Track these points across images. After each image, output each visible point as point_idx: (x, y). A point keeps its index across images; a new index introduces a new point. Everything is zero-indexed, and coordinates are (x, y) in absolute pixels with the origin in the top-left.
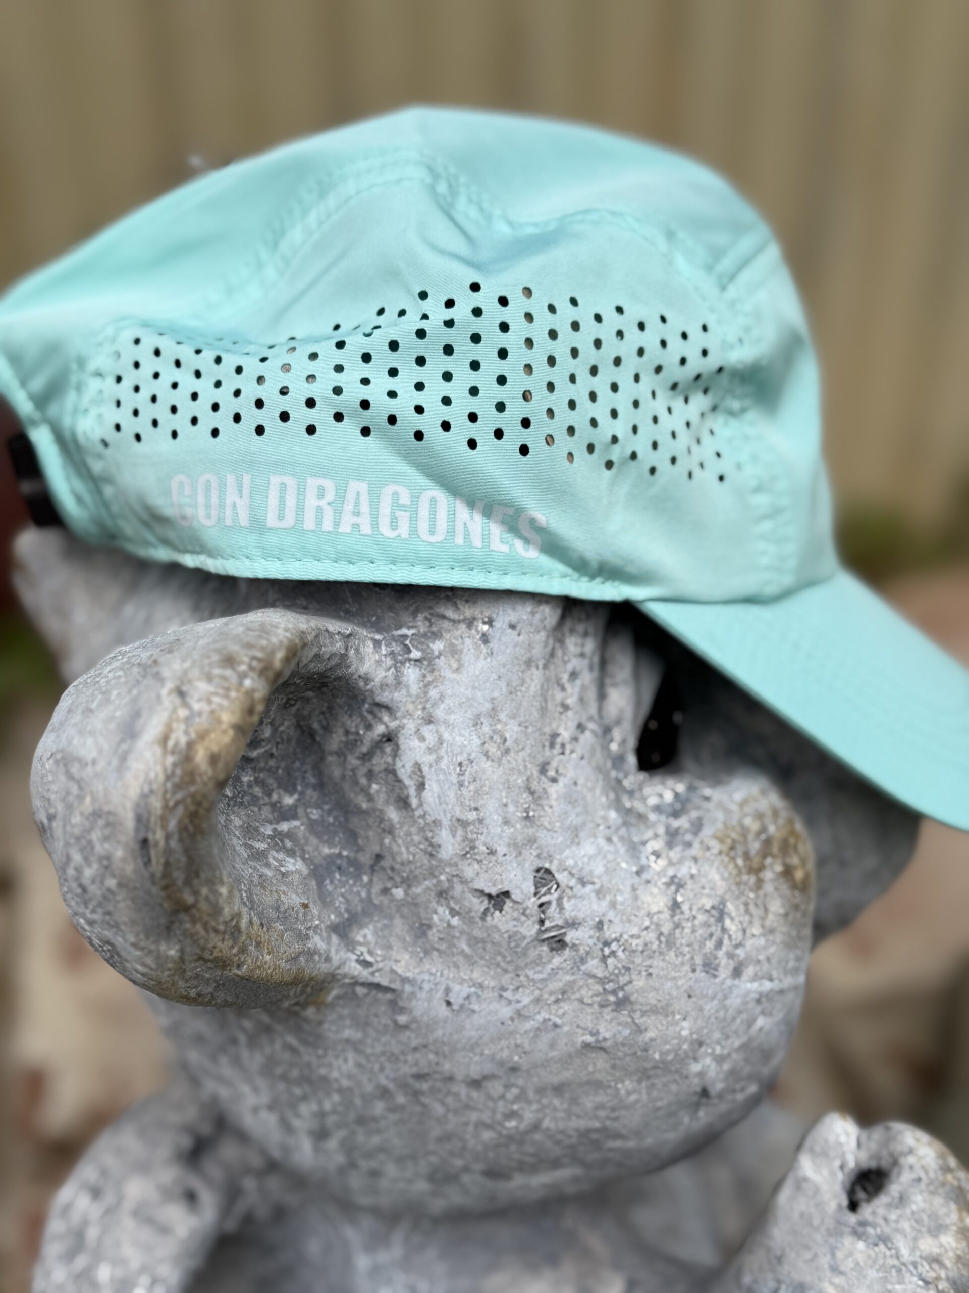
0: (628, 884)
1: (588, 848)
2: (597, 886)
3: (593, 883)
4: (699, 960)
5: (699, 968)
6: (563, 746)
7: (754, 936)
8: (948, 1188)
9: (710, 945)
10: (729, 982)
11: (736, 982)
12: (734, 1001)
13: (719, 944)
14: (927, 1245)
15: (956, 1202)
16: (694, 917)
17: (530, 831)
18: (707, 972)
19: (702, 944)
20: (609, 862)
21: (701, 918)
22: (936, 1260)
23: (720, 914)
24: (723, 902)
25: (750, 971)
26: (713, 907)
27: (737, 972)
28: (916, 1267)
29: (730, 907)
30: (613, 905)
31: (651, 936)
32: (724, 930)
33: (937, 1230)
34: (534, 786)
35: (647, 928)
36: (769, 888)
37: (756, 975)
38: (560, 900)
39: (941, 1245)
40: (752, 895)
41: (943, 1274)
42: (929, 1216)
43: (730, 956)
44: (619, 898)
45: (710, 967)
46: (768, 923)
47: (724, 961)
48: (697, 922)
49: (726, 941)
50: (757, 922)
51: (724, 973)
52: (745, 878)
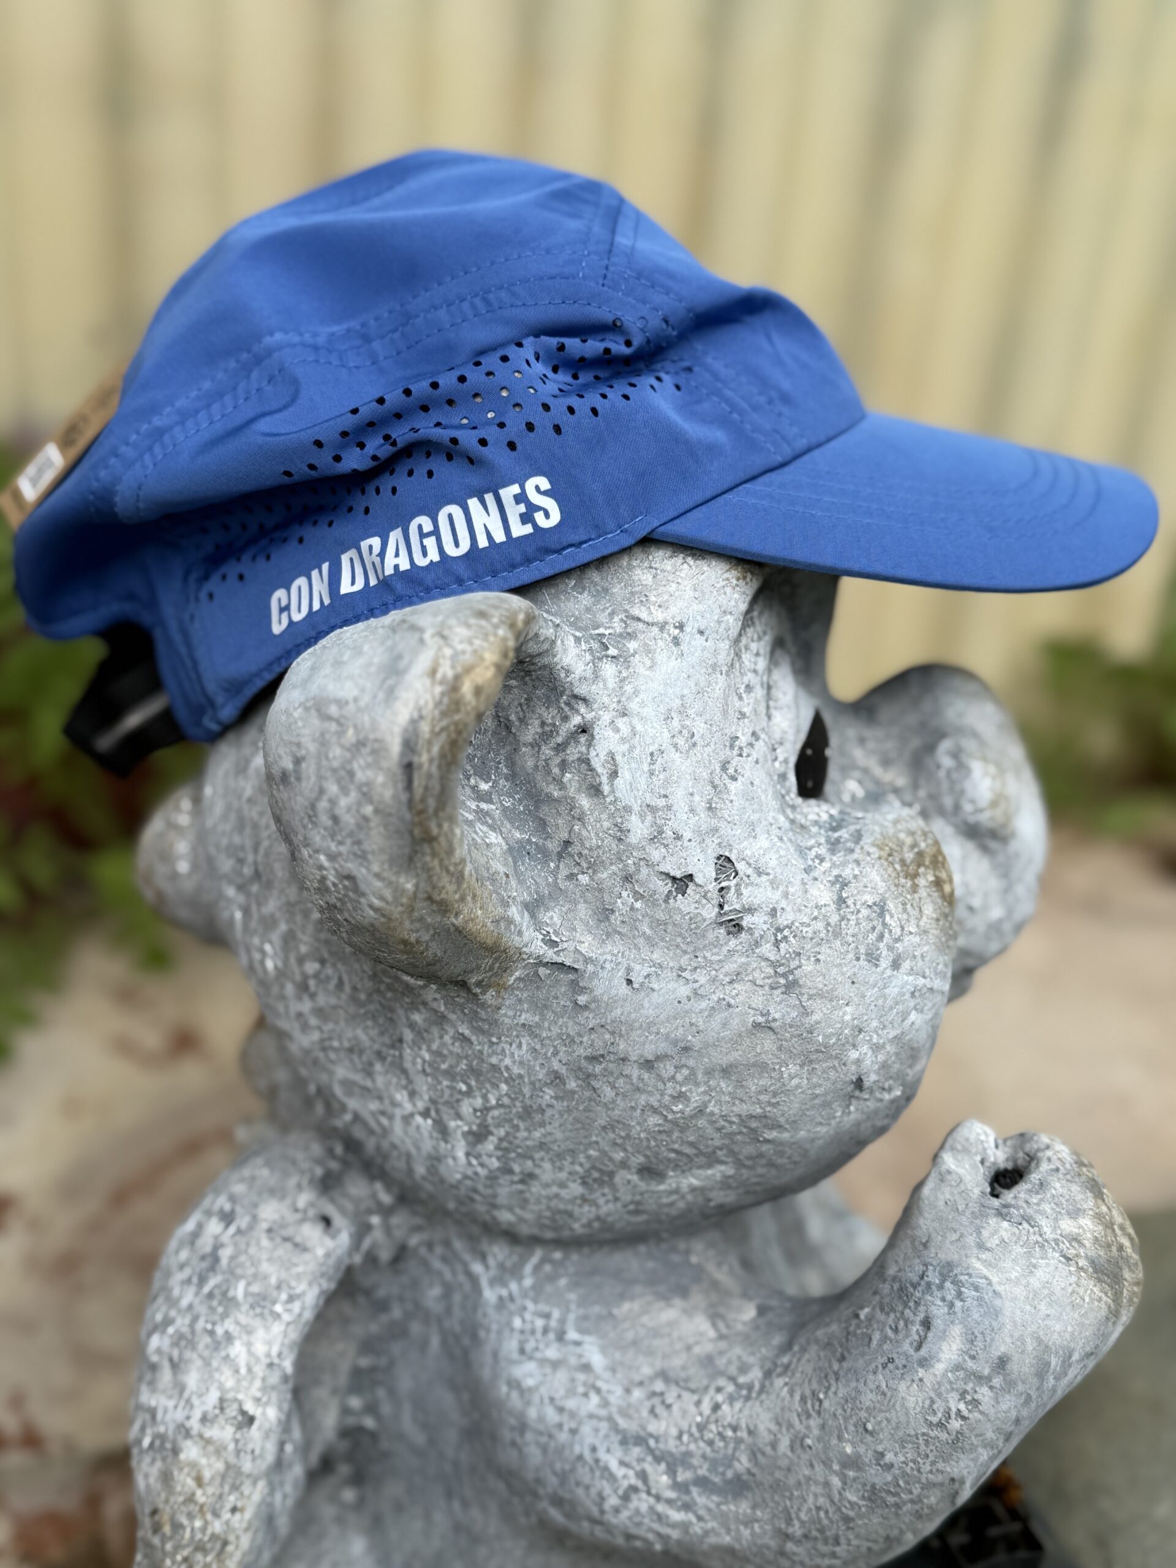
0: (799, 878)
1: (763, 842)
2: (771, 877)
3: (768, 874)
4: (862, 950)
5: (863, 957)
6: (741, 748)
7: (911, 933)
8: (1083, 1178)
9: (873, 937)
10: (889, 972)
11: (895, 973)
12: (892, 991)
13: (881, 937)
14: (1067, 1225)
15: (1091, 1191)
16: (859, 911)
17: (714, 822)
18: (869, 961)
19: (866, 937)
20: (781, 857)
21: (865, 912)
22: (1075, 1239)
23: (881, 909)
24: (884, 900)
25: (906, 965)
26: (875, 904)
27: (896, 965)
28: (1057, 1244)
29: (890, 905)
30: (786, 895)
31: (820, 925)
32: (884, 924)
33: (1075, 1213)
34: (717, 781)
35: (815, 918)
36: (923, 893)
37: (912, 969)
38: (737, 885)
39: (1080, 1227)
40: (909, 897)
41: (1082, 1251)
42: (1067, 1201)
43: (890, 948)
44: (791, 890)
45: (873, 958)
46: (922, 923)
47: (885, 953)
48: (860, 916)
49: (887, 935)
50: (913, 921)
51: (884, 963)
52: (903, 881)
